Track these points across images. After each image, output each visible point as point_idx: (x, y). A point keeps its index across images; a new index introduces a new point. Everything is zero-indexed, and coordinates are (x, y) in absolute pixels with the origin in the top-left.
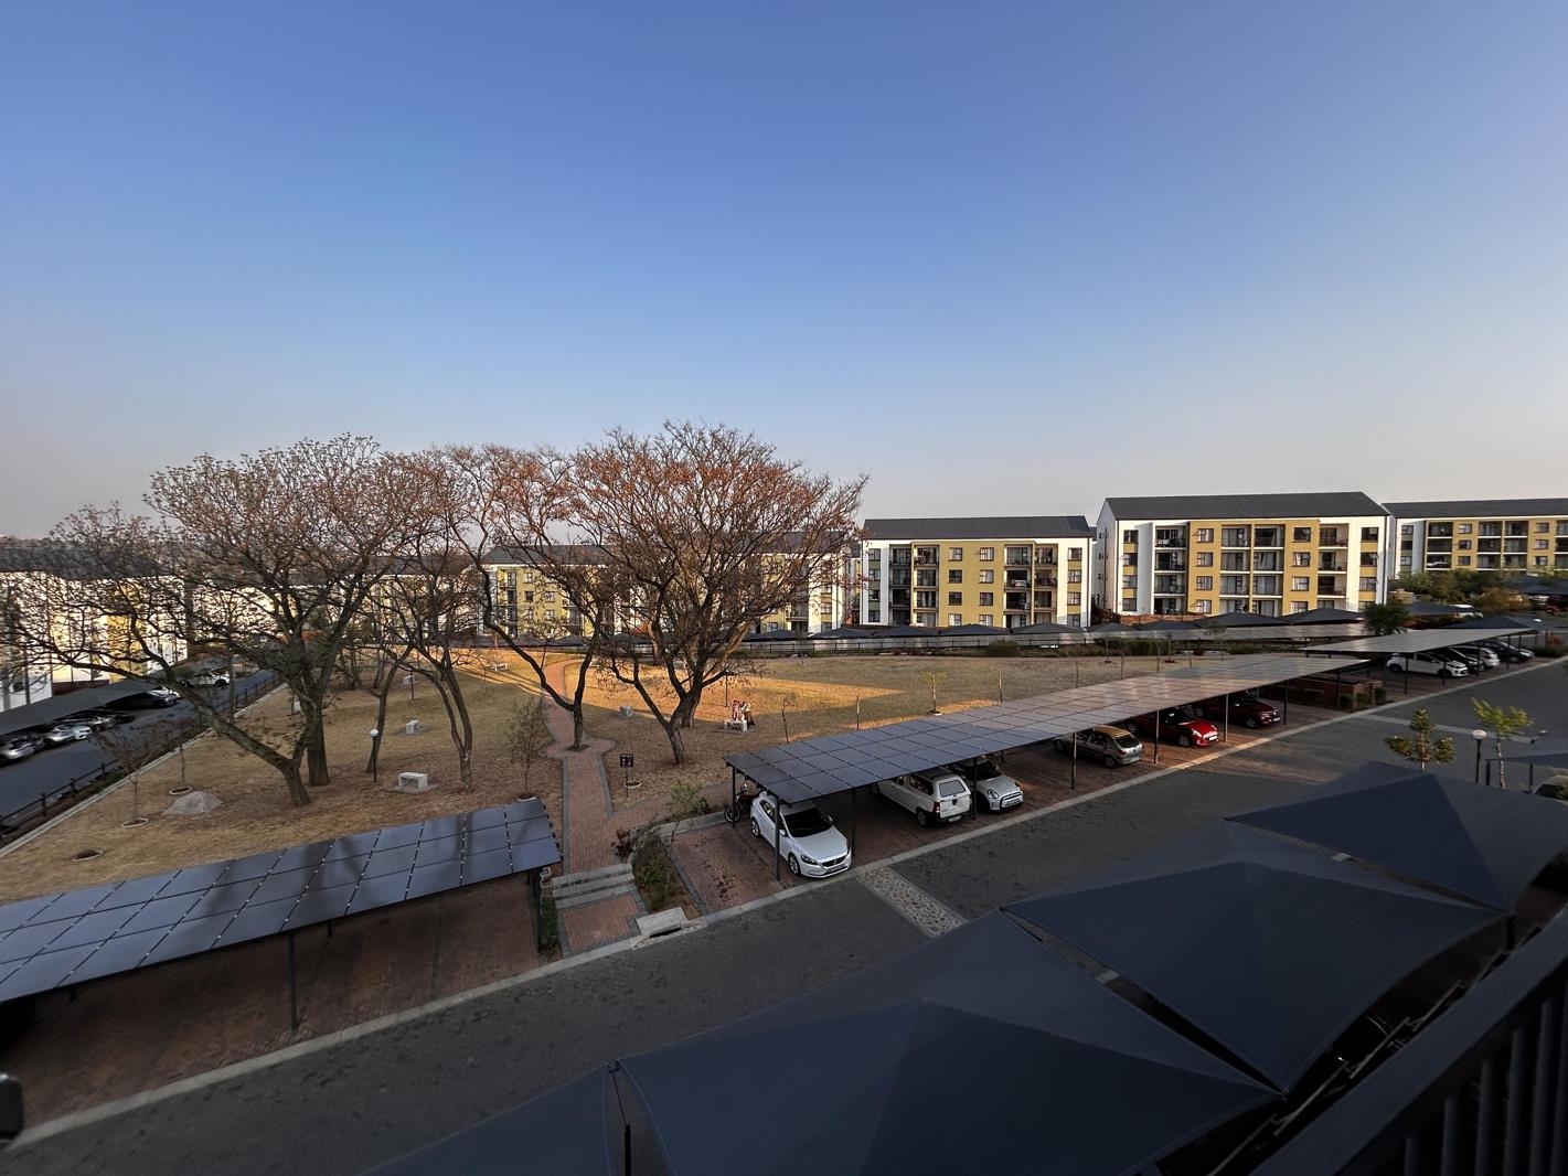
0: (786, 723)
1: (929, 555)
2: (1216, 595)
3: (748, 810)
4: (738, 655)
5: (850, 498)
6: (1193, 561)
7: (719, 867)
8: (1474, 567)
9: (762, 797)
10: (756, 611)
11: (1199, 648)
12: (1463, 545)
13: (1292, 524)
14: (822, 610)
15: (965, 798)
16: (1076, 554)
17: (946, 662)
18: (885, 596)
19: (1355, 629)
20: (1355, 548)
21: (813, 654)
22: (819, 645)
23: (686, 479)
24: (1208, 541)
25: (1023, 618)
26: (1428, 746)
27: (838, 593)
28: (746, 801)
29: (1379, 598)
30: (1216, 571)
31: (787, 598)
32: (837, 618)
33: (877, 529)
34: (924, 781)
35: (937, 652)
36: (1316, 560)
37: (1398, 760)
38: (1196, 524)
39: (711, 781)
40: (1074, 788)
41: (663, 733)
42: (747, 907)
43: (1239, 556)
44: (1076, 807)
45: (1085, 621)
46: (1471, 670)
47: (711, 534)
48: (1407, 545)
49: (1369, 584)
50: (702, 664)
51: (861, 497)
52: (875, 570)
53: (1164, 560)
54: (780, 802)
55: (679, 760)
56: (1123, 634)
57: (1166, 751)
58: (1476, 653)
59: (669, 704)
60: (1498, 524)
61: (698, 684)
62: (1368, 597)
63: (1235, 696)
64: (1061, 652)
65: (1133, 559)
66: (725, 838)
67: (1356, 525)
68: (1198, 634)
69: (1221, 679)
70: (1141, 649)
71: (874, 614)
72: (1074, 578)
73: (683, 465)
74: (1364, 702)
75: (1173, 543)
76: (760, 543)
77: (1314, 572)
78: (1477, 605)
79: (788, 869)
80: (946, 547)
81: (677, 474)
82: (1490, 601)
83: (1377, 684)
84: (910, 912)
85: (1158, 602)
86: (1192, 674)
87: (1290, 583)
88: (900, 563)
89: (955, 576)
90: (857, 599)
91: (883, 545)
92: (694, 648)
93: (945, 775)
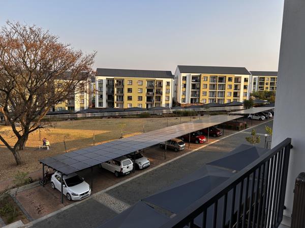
0: (65, 145)
1: (121, 83)
2: (207, 97)
3: (50, 179)
4: (44, 120)
5: (90, 60)
6: (202, 87)
7: (37, 202)
8: (269, 90)
9: (56, 174)
10: (52, 102)
11: (202, 113)
12: (267, 84)
13: (228, 76)
14: (80, 102)
15: (131, 166)
16: (168, 83)
17: (126, 120)
18: (105, 97)
19: (241, 107)
20: (243, 83)
21: (76, 119)
22: (79, 116)
23: (18, 46)
24: (206, 80)
25: (152, 105)
26: (255, 139)
27: (86, 96)
28: (49, 176)
29: (247, 98)
30: (208, 90)
31: (65, 98)
32: (86, 105)
33: (101, 72)
34: (118, 162)
35: (123, 117)
36: (233, 87)
37: (248, 143)
38: (203, 75)
39: (33, 170)
40: (166, 159)
41: (10, 153)
42: (49, 215)
43: (214, 85)
44: (166, 165)
45: (170, 106)
46: (266, 118)
47: (31, 71)
48: (255, 83)
49: (245, 94)
50: (28, 124)
51: (94, 59)
52: (101, 87)
53: (194, 86)
54: (63, 175)
55: (18, 163)
56: (182, 110)
57: (192, 145)
58: (267, 113)
59: (13, 141)
60: (274, 78)
61: (27, 132)
62: (245, 98)
63: (211, 128)
64: (163, 116)
65: (185, 86)
66: (39, 191)
67: (243, 77)
68: (202, 109)
69: (208, 122)
70: (186, 114)
71: (101, 104)
72: (168, 92)
73: (16, 40)
74: (242, 128)
75: (196, 81)
76: (53, 75)
77: (232, 91)
78: (269, 100)
79: (67, 199)
80: (126, 80)
81: (14, 44)
82: (271, 99)
83: (245, 123)
84: (112, 207)
85: (192, 99)
86: (200, 121)
87: (227, 94)
88: (110, 85)
89: (130, 90)
90: (94, 98)
91: (104, 78)
92: (24, 118)
93: (125, 159)
